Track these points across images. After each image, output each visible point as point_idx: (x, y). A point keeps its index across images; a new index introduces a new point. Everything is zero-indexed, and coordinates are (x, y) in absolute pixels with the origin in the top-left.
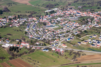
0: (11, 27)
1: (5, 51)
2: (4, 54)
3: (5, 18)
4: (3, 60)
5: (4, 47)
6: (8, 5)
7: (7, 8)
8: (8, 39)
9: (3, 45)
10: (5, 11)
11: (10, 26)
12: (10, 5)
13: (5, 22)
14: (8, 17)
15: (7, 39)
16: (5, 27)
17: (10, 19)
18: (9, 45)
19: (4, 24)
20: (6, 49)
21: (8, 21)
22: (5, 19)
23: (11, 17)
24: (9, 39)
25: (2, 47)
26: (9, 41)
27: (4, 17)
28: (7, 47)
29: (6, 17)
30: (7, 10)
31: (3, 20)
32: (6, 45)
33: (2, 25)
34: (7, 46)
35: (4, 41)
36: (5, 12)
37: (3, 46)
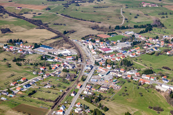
0: (169, 55)
1: (161, 97)
2: (161, 103)
3: (157, 38)
4: (159, 113)
5: (159, 90)
6: (162, 16)
7: (159, 21)
8: (165, 77)
9: (158, 85)
10: (156, 26)
11: (168, 53)
12: (165, 16)
13: (157, 46)
14: (162, 37)
15: (163, 76)
16: (158, 54)
17: (167, 41)
18: (167, 87)
19: (156, 48)
20: (163, 94)
21: (162, 43)
22: (157, 40)
23: (167, 37)
24: (168, 77)
25: (157, 89)
26: (167, 80)
27: (155, 36)
28: (165, 90)
29: (159, 36)
30: (159, 25)
31: (154, 40)
32: (163, 86)
33: (152, 50)
34: (165, 88)
35: (158, 78)
36: (156, 28)
37: (157, 87)
